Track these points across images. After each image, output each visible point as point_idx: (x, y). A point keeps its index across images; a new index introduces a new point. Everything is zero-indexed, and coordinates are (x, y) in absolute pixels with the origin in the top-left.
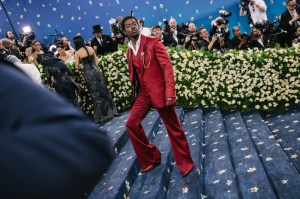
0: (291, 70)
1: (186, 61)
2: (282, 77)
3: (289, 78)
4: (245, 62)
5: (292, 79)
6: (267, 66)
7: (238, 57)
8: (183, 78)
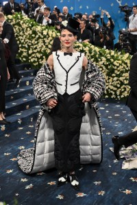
0: (116, 71)
1: (50, 38)
2: (109, 74)
3: (113, 77)
4: (88, 54)
5: (115, 79)
6: (101, 63)
7: (85, 49)
8: (45, 51)
